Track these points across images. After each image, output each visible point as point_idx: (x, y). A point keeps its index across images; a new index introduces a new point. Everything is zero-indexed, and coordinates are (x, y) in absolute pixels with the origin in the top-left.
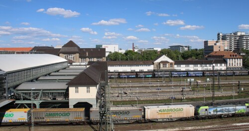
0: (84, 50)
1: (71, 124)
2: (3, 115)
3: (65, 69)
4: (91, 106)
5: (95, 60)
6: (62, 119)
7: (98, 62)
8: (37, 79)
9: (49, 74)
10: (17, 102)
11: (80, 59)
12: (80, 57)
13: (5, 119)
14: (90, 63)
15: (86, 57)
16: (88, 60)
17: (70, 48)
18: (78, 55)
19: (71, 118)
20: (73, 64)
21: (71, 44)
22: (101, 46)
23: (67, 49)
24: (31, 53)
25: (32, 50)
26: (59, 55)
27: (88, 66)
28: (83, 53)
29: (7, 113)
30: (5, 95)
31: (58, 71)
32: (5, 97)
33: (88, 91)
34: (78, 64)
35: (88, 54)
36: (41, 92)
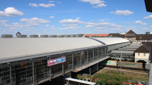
0: (139, 35)
1: (136, 69)
2: (107, 62)
3: (129, 45)
4: (146, 62)
5: (146, 41)
6: (132, 66)
7: (148, 42)
8: (117, 49)
9: (122, 48)
10: (111, 58)
11: (136, 40)
12: (136, 39)
13: (108, 64)
14: (143, 43)
15: (140, 40)
16: (141, 41)
17: (131, 34)
18: (135, 38)
19: (136, 66)
20: (133, 43)
21: (131, 32)
22: (150, 32)
23: (129, 35)
24: (108, 37)
25: (108, 36)
26: (124, 38)
27: (142, 45)
28: (138, 37)
29: (109, 61)
30: (107, 54)
31: (125, 46)
32: (107, 55)
33: (145, 55)
34: (136, 43)
35: (141, 38)
36: (121, 54)
